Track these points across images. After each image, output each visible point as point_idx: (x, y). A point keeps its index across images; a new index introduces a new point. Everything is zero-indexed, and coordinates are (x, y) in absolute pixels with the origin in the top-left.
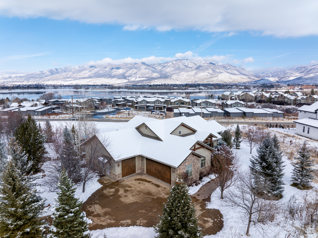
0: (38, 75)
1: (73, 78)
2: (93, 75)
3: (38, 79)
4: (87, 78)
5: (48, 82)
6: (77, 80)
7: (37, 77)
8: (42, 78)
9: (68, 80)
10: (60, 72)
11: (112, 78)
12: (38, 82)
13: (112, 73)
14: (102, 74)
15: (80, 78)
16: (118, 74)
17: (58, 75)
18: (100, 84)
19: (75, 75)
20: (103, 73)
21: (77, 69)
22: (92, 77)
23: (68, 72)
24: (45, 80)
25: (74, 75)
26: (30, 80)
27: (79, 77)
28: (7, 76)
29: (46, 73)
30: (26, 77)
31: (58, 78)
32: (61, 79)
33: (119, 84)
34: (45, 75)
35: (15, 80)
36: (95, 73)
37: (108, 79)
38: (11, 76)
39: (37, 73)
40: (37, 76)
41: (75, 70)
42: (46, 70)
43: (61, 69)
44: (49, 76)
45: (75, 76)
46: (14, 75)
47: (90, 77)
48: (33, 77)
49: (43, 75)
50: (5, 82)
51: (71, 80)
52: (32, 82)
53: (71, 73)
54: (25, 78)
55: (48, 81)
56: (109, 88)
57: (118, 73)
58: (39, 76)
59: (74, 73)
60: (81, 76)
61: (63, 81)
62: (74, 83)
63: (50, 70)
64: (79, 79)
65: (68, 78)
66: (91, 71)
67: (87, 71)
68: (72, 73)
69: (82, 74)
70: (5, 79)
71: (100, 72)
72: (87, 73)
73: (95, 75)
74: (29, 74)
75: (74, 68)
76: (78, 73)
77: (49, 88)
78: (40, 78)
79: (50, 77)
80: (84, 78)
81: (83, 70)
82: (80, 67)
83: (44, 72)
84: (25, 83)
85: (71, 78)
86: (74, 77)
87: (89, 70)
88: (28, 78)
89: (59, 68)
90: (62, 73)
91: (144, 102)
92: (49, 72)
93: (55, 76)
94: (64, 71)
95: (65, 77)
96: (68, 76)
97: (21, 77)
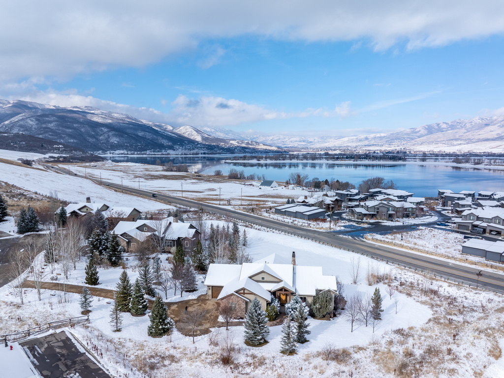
0: (407, 134)
1: (466, 140)
3: (406, 142)
4: (493, 140)
5: (420, 146)
6: (473, 145)
7: (404, 138)
8: (412, 139)
9: (455, 143)
10: (445, 128)
12: (405, 146)
15: (479, 141)
17: (440, 134)
19: (470, 135)
21: (476, 123)
23: (459, 128)
24: (416, 142)
25: (467, 134)
26: (393, 144)
27: (477, 137)
28: (362, 136)
29: (419, 131)
30: (389, 138)
31: (439, 140)
32: (444, 142)
34: (418, 134)
35: (373, 142)
38: (368, 136)
39: (405, 132)
40: (405, 136)
41: (471, 125)
43: (446, 123)
44: (423, 136)
45: (470, 137)
46: (372, 135)
47: (500, 138)
48: (399, 139)
49: (415, 135)
50: (359, 146)
51: (460, 144)
52: (395, 147)
53: (463, 130)
54: (386, 140)
55: (421, 144)
58: (408, 136)
60: (481, 137)
61: (446, 146)
63: (427, 127)
64: (476, 142)
65: (457, 140)
67: (496, 126)
68: (466, 131)
69: (484, 133)
70: (360, 140)
72: (494, 131)
74: (393, 134)
75: (471, 122)
76: (477, 131)
77: (416, 157)
78: (409, 139)
79: (425, 138)
80: (487, 140)
81: (487, 125)
82: (482, 119)
83: (417, 130)
84: (386, 148)
85: (461, 140)
86: (468, 137)
87: (499, 124)
88: (391, 139)
89: (444, 123)
90: (447, 131)
91: (472, 217)
92: (426, 129)
93: (434, 136)
94: (452, 127)
95: (452, 138)
96: (457, 136)
97: (381, 138)
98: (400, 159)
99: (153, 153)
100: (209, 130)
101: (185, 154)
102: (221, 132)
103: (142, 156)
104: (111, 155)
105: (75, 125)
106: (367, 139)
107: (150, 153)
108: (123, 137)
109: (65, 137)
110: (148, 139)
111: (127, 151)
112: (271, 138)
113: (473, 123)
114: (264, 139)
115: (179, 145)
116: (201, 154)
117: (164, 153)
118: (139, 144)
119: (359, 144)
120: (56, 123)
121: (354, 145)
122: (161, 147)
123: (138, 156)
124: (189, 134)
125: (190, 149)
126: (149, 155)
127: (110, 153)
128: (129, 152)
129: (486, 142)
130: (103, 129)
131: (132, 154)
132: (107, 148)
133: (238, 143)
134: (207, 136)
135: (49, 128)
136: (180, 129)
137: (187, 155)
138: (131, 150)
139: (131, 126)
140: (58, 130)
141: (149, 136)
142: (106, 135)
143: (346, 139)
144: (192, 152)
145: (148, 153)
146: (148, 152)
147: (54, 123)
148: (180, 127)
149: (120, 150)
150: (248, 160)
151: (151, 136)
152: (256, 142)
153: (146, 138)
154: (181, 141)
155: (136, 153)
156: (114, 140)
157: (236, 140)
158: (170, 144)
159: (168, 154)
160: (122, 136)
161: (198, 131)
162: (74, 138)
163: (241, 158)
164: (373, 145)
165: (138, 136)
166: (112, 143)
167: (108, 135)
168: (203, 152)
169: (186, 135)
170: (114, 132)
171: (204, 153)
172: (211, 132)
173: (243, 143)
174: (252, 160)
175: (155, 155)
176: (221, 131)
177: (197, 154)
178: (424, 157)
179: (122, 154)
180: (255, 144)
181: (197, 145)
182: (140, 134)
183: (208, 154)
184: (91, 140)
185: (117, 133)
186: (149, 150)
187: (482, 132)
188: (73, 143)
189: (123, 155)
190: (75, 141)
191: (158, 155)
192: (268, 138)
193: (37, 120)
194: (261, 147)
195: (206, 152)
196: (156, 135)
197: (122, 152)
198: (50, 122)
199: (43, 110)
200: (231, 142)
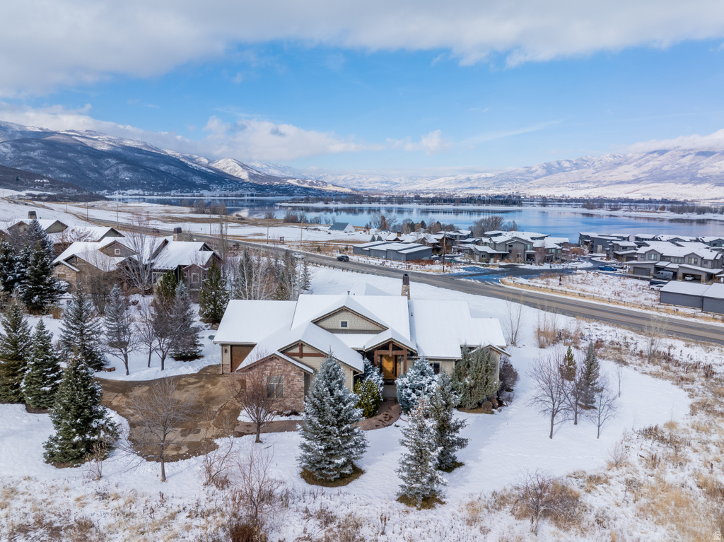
0: (520, 174)
1: (595, 183)
2: (645, 175)
3: (518, 185)
4: (629, 182)
5: (538, 191)
6: (604, 188)
7: (516, 179)
8: (527, 181)
9: (582, 186)
10: (568, 167)
11: (696, 184)
12: (518, 189)
13: (698, 170)
14: (668, 174)
15: (611, 183)
16: (718, 173)
17: (562, 175)
18: (659, 198)
19: (600, 176)
20: (675, 170)
21: (607, 162)
22: (643, 181)
23: (584, 168)
24: (531, 185)
25: (597, 174)
26: (503, 186)
27: (608, 179)
28: (463, 177)
29: (536, 171)
30: (497, 179)
31: (561, 182)
32: (567, 185)
33: (716, 199)
34: (534, 175)
35: (476, 184)
36: (651, 171)
37: (685, 186)
38: (470, 176)
39: (518, 172)
40: (518, 177)
41: (601, 163)
42: (536, 165)
43: (569, 161)
44: (541, 177)
45: (600, 178)
46: (476, 176)
47: (637, 181)
48: (510, 180)
49: (530, 175)
50: (459, 189)
51: (588, 188)
52: (505, 191)
53: (591, 170)
54: (494, 182)
55: (539, 187)
56: (672, 210)
57: (716, 169)
58: (521, 177)
59: (597, 172)
61: (571, 189)
62: (594, 193)
63: (545, 165)
64: (608, 185)
65: (583, 182)
66: (640, 165)
67: (631, 166)
68: (594, 171)
69: (616, 174)
70: (460, 182)
71: (666, 168)
72: (629, 171)
73: (650, 176)
74: (502, 174)
75: (601, 159)
76: (608, 171)
77: (534, 203)
78: (522, 181)
79: (543, 179)
80: (621, 183)
81: (619, 164)
82: (614, 157)
83: (533, 169)
84: (494, 192)
85: (589, 182)
86: (598, 179)
87: (635, 163)
88: (499, 181)
89: (566, 160)
90: (570, 170)
91: (653, 256)
92: (544, 168)
93: (555, 177)
94: (577, 166)
95: (577, 180)
96: (584, 178)
97: (487, 179)
98: (514, 203)
99: (180, 194)
100: (258, 165)
101: (225, 196)
102: (275, 168)
103: (164, 197)
104: (121, 196)
105: (69, 155)
106: (468, 180)
107: (176, 194)
108: (139, 172)
109: (54, 171)
110: (174, 175)
111: (144, 191)
112: (343, 177)
113: (602, 162)
114: (333, 179)
115: (217, 183)
116: (248, 195)
117: (195, 194)
118: (161, 182)
119: (459, 186)
120: (42, 151)
121: (453, 187)
122: (192, 186)
123: (159, 197)
124: (231, 170)
125: (232, 190)
126: (174, 196)
127: (119, 194)
128: (146, 193)
129: (619, 185)
130: (110, 160)
131: (150, 195)
132: (116, 187)
133: (298, 182)
134: (256, 173)
135: (31, 158)
136: (220, 162)
137: (228, 196)
138: (148, 190)
139: (150, 157)
140: (44, 160)
141: (174, 170)
142: (114, 169)
143: (442, 180)
144: (234, 193)
145: (173, 194)
146: (173, 192)
147: (39, 151)
148: (219, 160)
149: (133, 189)
150: (312, 203)
151: (178, 172)
152: (323, 182)
153: (170, 174)
154: (220, 179)
155: (156, 193)
156: (126, 176)
157: (295, 179)
158: (204, 182)
159: (202, 195)
160: (137, 171)
161: (244, 166)
162: (68, 172)
163: (302, 200)
164: (477, 188)
165: (159, 171)
166: (123, 179)
167: (117, 169)
168: (249, 193)
169: (227, 171)
170: (125, 165)
171: (252, 195)
172: (262, 168)
173: (305, 182)
174: (317, 202)
175: (183, 196)
176: (276, 167)
177: (242, 195)
178: (544, 202)
179: (136, 195)
180: (321, 184)
181: (242, 184)
182: (163, 168)
183: (256, 195)
184: (92, 175)
185: (129, 166)
186: (174, 189)
187: (614, 172)
188: (65, 178)
189: (138, 197)
190: (69, 176)
191: (187, 196)
192: (338, 177)
193: (13, 146)
194: (330, 188)
195: (255, 193)
196: (184, 170)
197: (136, 192)
198: (34, 150)
199: (23, 132)
200: (289, 181)
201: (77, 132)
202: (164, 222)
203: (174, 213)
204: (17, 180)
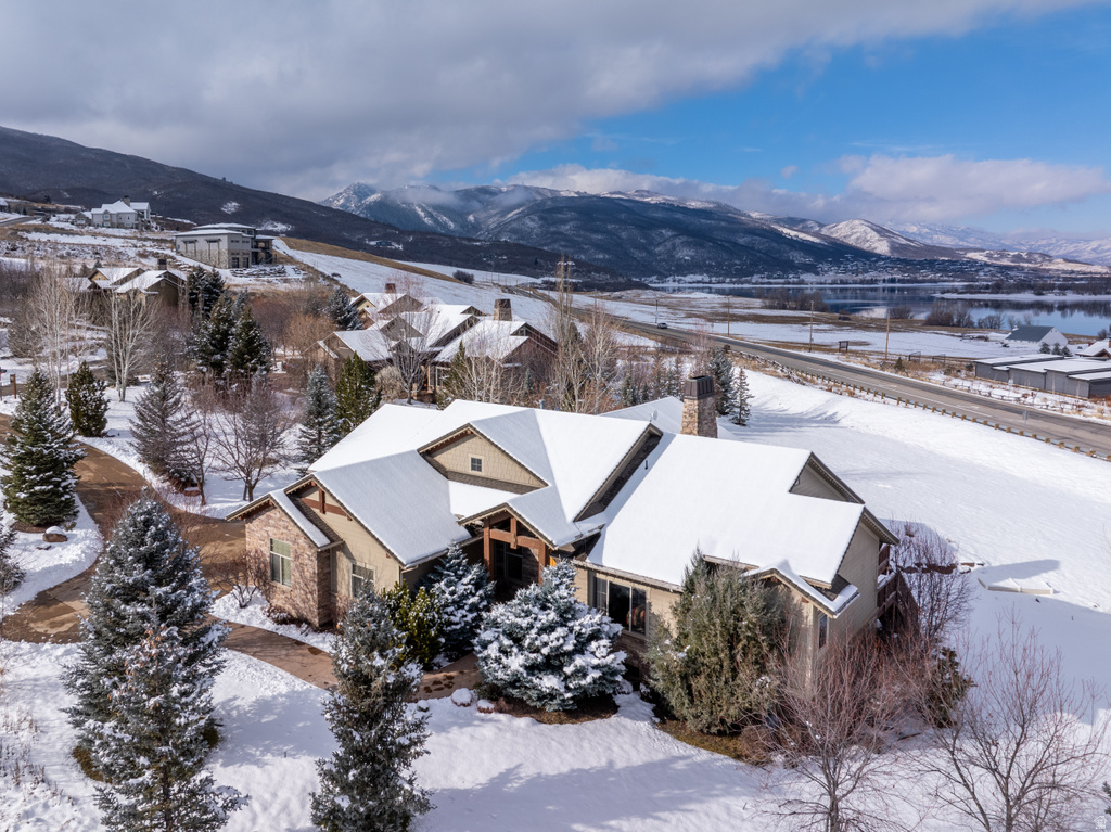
99: (766, 280)
100: (914, 229)
101: (842, 282)
102: (945, 234)
103: (740, 286)
104: (676, 285)
105: (609, 227)
107: (760, 280)
108: (704, 248)
109: (588, 250)
110: (759, 251)
111: (710, 277)
112: (1094, 245)
114: (1071, 248)
115: (831, 262)
116: (884, 281)
117: (791, 280)
118: (737, 262)
120: (574, 223)
122: (788, 267)
123: (732, 286)
124: (858, 239)
125: (856, 272)
126: (756, 284)
127: (674, 281)
128: (714, 279)
130: (664, 231)
131: (719, 283)
132: (669, 270)
133: (989, 256)
134: (904, 242)
135: (561, 233)
136: (839, 227)
137: (847, 283)
138: (717, 275)
139: (723, 224)
140: (576, 236)
141: (760, 244)
142: (669, 244)
144: (860, 277)
145: (754, 281)
146: (756, 278)
147: (571, 224)
148: (839, 223)
149: (694, 273)
150: (1008, 293)
151: (767, 245)
152: (1043, 255)
153: (753, 249)
154: (838, 253)
155: (728, 280)
156: (686, 254)
157: (984, 251)
158: (808, 260)
159: (802, 282)
160: (702, 246)
161: (881, 232)
162: (606, 251)
163: (987, 287)
165: (736, 244)
166: (680, 259)
167: (673, 245)
168: (888, 277)
169: (851, 241)
170: (684, 238)
171: (893, 281)
172: (920, 235)
173: (1002, 256)
174: (1019, 292)
175: (771, 283)
176: (948, 231)
177: (873, 281)
179: (698, 282)
180: (1040, 260)
181: (876, 261)
182: (742, 241)
183: (900, 281)
184: (638, 254)
185: (691, 239)
186: (757, 273)
188: (602, 260)
189: (700, 285)
190: (607, 257)
191: (777, 284)
192: (1082, 246)
193: (542, 218)
194: (1060, 265)
195: (898, 276)
196: (777, 242)
197: (699, 278)
198: (564, 222)
199: (554, 199)
200: (970, 255)
201: (623, 194)
202: (710, 320)
203: (736, 308)
204: (536, 262)
